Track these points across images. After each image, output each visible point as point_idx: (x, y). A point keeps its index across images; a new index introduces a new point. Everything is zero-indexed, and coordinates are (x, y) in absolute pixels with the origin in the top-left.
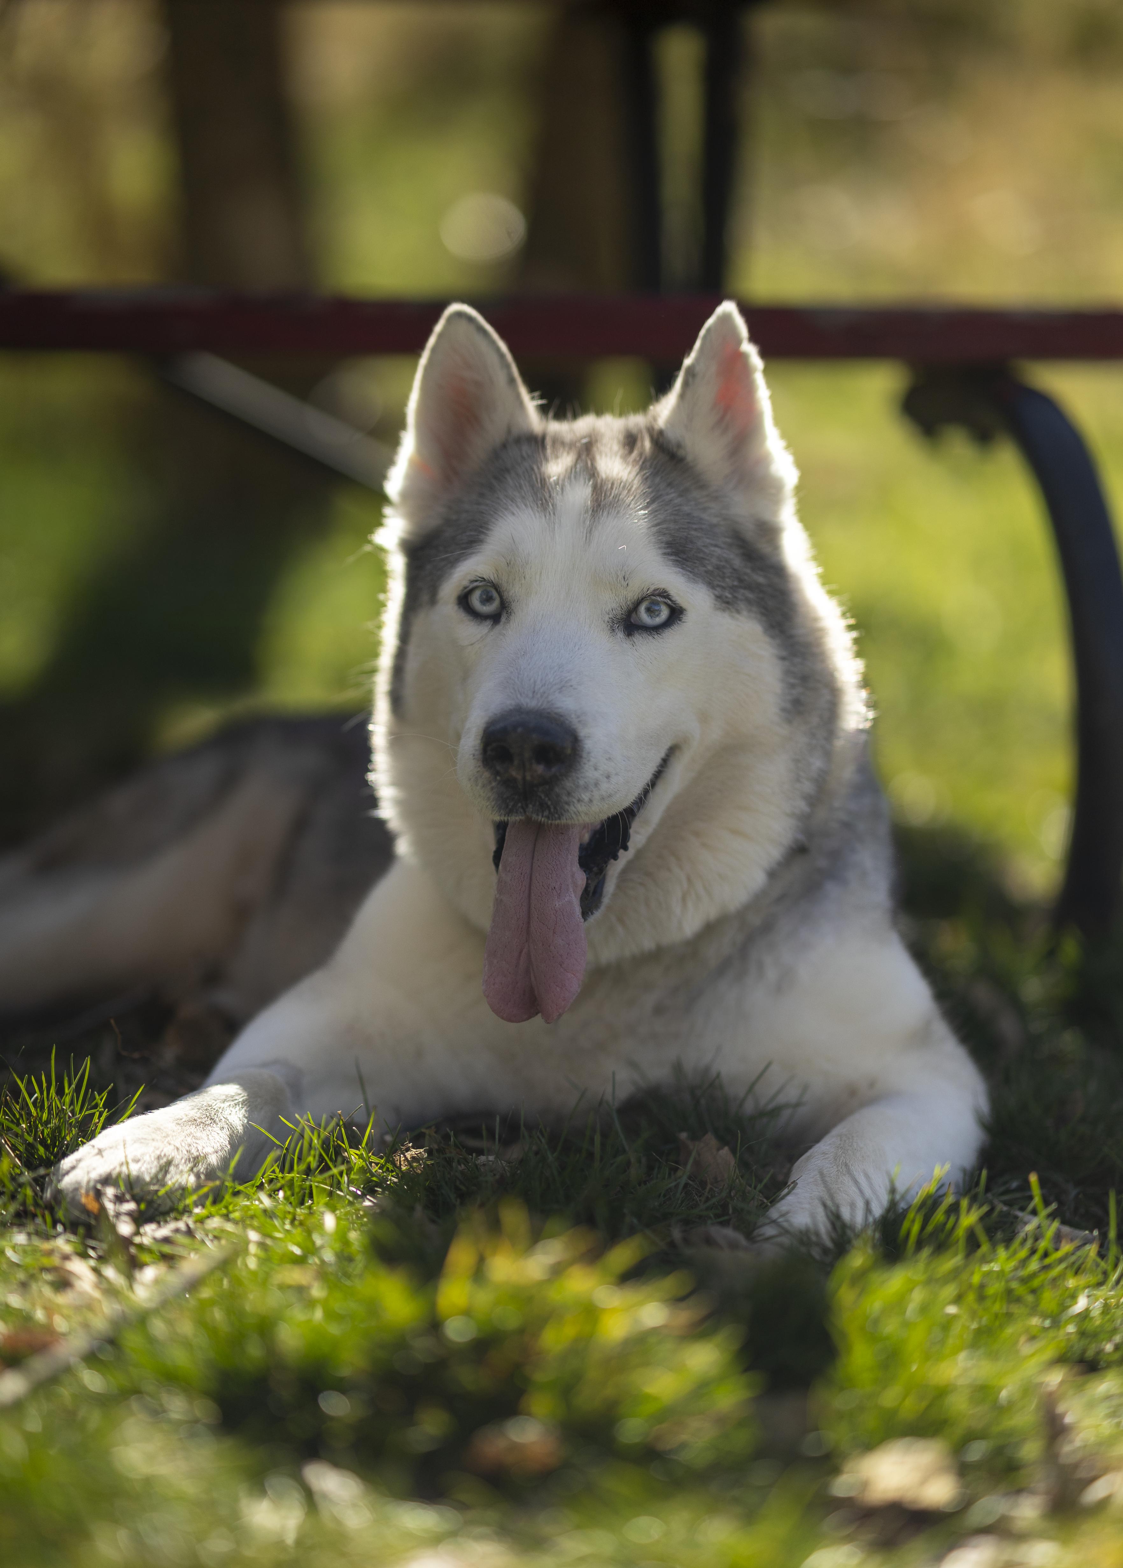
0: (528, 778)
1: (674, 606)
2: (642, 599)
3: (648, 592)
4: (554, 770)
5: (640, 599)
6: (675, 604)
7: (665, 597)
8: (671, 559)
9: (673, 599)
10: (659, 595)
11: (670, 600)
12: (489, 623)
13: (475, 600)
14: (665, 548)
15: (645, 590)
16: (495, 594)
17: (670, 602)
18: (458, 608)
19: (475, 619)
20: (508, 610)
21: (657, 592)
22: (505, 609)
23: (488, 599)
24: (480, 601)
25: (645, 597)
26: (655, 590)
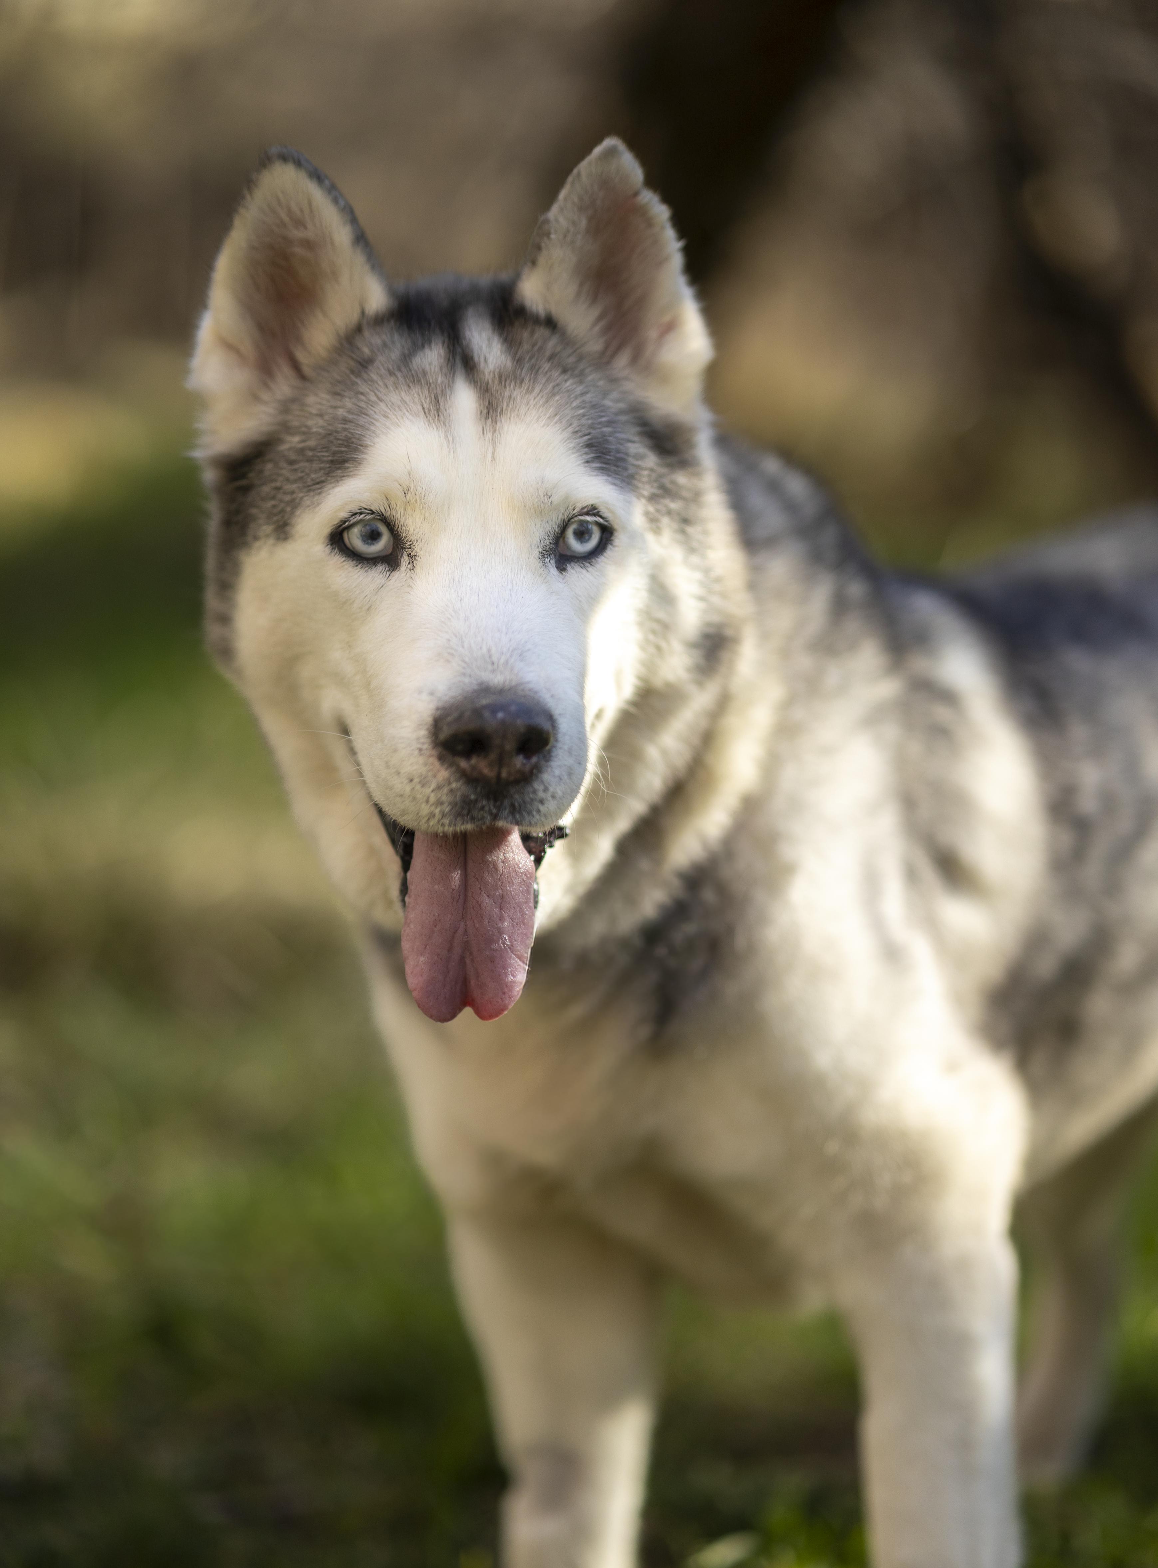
0: (504, 774)
1: (606, 523)
2: (569, 521)
3: (575, 512)
4: (534, 760)
5: (566, 520)
6: (607, 521)
7: (594, 515)
8: (595, 467)
9: (604, 515)
10: (587, 514)
11: (601, 517)
12: (381, 568)
13: (354, 538)
14: (586, 453)
15: (571, 508)
16: (383, 529)
17: (601, 520)
18: (332, 549)
19: (360, 563)
20: (410, 552)
21: (586, 510)
22: (405, 551)
23: (373, 536)
24: (361, 539)
25: (572, 518)
26: (583, 508)
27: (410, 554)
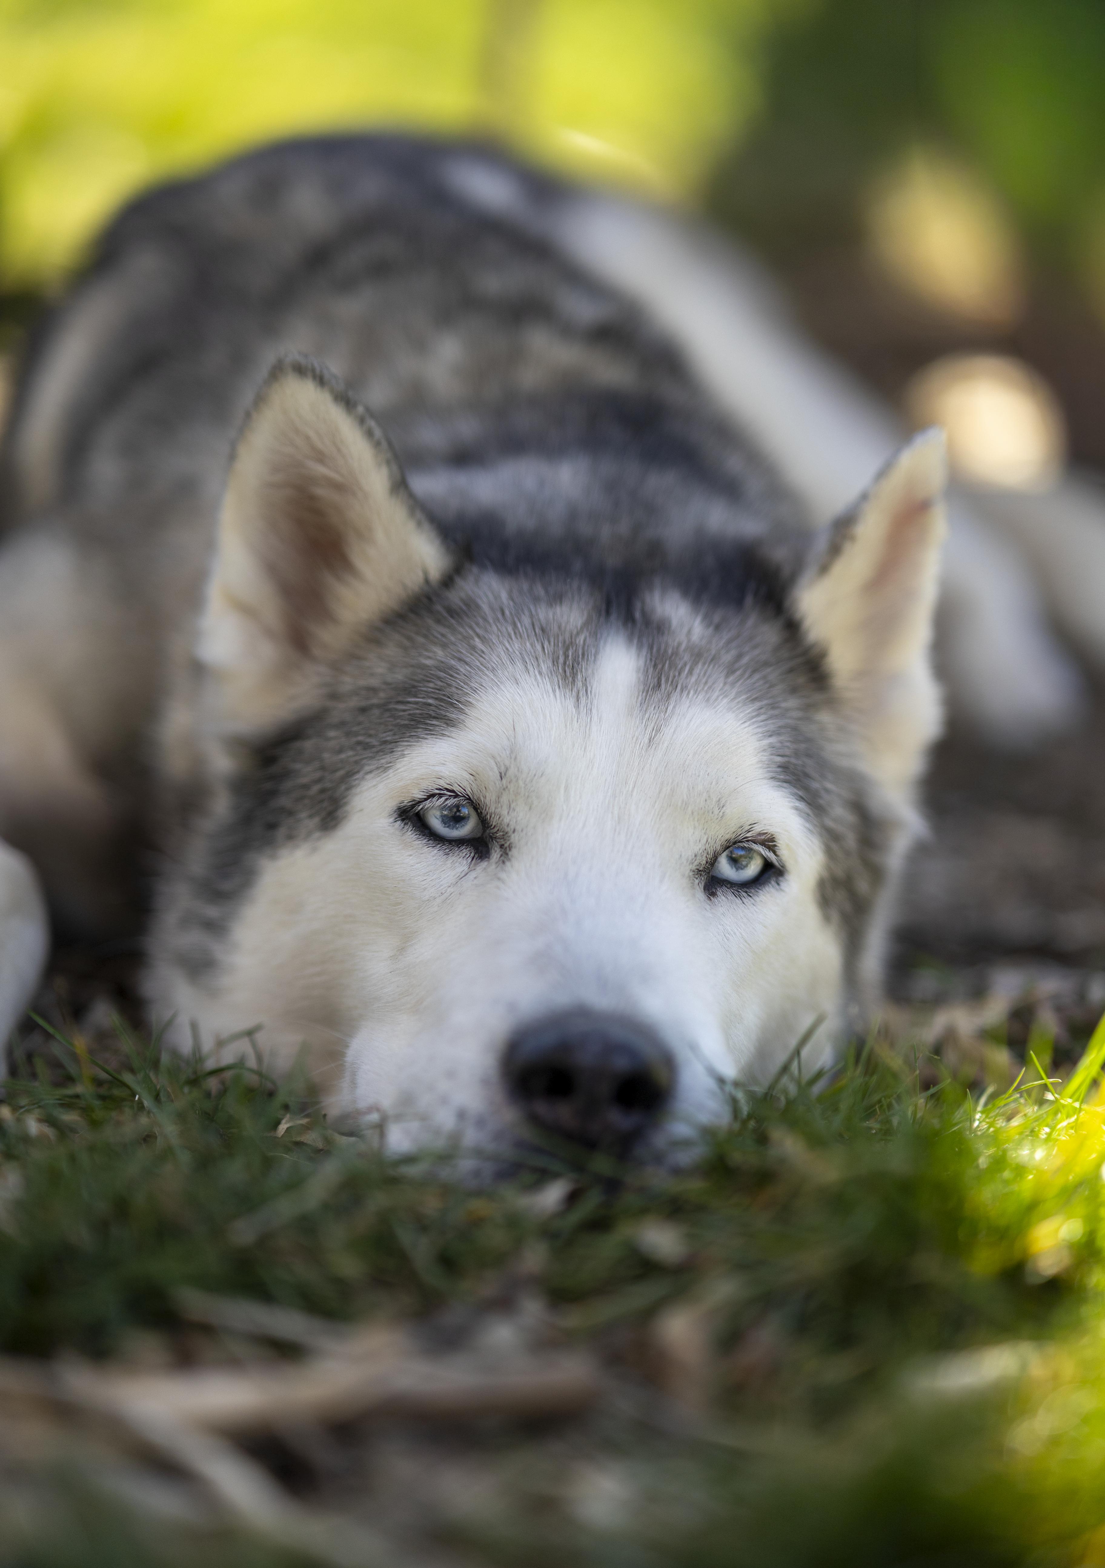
2: (734, 843)
3: (748, 835)
5: (730, 842)
7: (768, 847)
9: (779, 853)
12: (465, 851)
13: (434, 819)
15: (747, 830)
17: (772, 856)
18: (405, 824)
19: (439, 844)
20: (503, 843)
21: (763, 837)
22: (496, 841)
23: (456, 819)
24: (441, 819)
25: (740, 842)
26: (760, 834)
27: (503, 845)
